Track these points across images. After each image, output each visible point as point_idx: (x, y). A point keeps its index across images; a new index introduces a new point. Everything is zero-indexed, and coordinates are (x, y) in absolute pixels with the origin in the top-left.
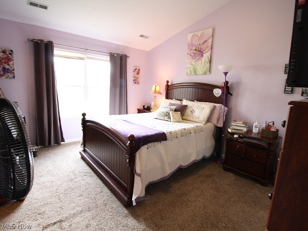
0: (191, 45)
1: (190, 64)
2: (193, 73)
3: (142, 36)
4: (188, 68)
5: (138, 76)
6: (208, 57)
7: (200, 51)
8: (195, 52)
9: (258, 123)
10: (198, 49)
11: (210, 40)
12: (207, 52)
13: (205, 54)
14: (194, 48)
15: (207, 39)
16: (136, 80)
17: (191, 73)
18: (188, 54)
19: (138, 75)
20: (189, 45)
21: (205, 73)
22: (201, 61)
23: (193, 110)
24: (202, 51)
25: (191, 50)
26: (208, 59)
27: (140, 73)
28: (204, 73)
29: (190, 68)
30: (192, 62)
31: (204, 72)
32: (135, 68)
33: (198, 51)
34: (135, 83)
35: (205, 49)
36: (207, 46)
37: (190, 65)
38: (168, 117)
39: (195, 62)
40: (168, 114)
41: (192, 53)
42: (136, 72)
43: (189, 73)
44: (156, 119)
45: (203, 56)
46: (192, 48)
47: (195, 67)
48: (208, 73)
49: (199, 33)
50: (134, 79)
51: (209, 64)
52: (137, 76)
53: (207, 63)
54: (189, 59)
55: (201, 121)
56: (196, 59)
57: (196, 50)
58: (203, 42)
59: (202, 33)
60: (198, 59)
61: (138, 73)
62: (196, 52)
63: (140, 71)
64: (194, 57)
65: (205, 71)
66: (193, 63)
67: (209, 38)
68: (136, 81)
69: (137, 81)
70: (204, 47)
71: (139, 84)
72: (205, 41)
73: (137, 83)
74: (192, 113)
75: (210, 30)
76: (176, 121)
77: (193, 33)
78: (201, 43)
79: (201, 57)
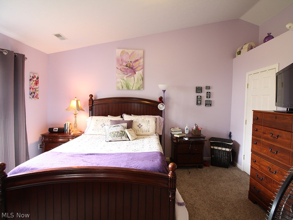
0: (121, 61)
1: (122, 79)
2: (125, 88)
3: (58, 36)
4: (118, 82)
5: (37, 87)
6: (141, 75)
7: (132, 68)
8: (126, 68)
9: (188, 127)
10: (130, 66)
11: (142, 61)
12: (140, 70)
13: (137, 72)
14: (125, 64)
15: (139, 59)
16: (34, 93)
17: (123, 88)
18: (117, 68)
19: (36, 85)
20: (118, 60)
21: (139, 89)
22: (133, 77)
23: (140, 124)
24: (134, 68)
25: (121, 65)
26: (140, 76)
27: (39, 83)
28: (137, 89)
29: (121, 82)
30: (123, 77)
31: (137, 87)
32: (32, 76)
33: (130, 68)
34: (33, 97)
35: (137, 67)
36: (139, 65)
37: (120, 80)
38: (126, 136)
39: (126, 77)
40: (123, 133)
41: (123, 68)
42: (34, 81)
43: (121, 88)
44: (110, 141)
45: (135, 73)
46: (122, 63)
47: (128, 82)
48: (142, 89)
49: (130, 52)
50: (32, 90)
51: (142, 81)
52: (35, 87)
53: (140, 80)
54: (119, 74)
55: (152, 133)
56: (128, 75)
57: (126, 66)
58: (135, 60)
59: (133, 52)
60: (130, 76)
61: (37, 83)
62: (128, 68)
63: (39, 79)
64: (125, 73)
65: (139, 87)
66: (125, 78)
67: (141, 58)
68: (34, 95)
69: (36, 94)
70: (136, 66)
71: (38, 98)
72: (137, 60)
73: (36, 97)
74: (140, 127)
75: (141, 52)
76: (135, 138)
77: (123, 50)
78: (133, 61)
79: (133, 74)
